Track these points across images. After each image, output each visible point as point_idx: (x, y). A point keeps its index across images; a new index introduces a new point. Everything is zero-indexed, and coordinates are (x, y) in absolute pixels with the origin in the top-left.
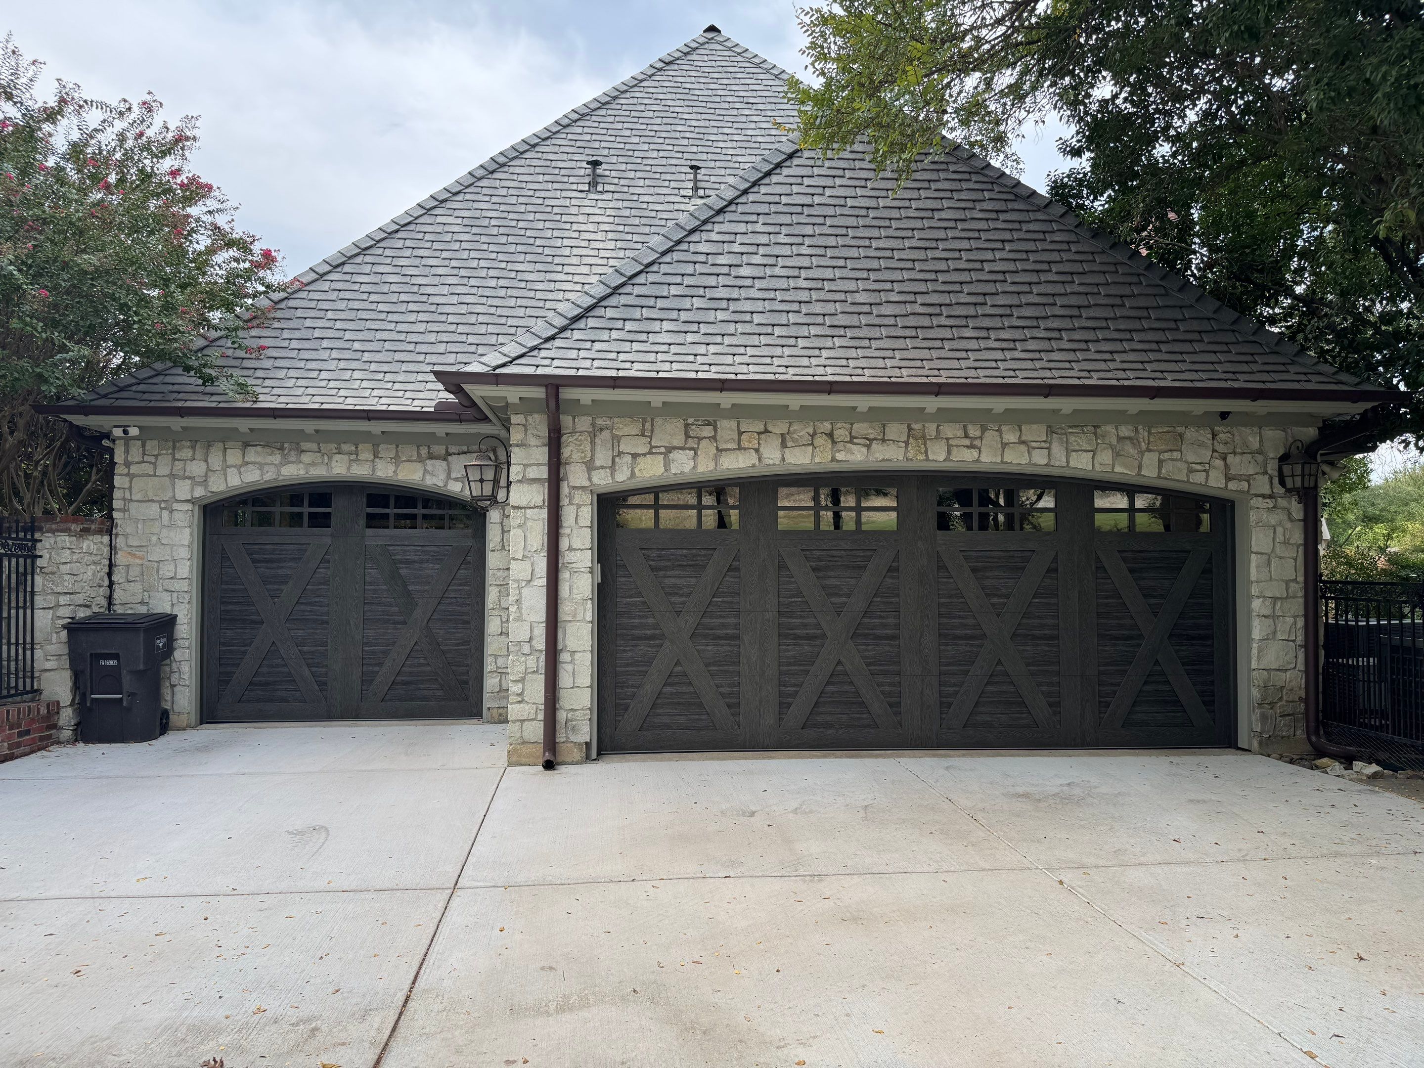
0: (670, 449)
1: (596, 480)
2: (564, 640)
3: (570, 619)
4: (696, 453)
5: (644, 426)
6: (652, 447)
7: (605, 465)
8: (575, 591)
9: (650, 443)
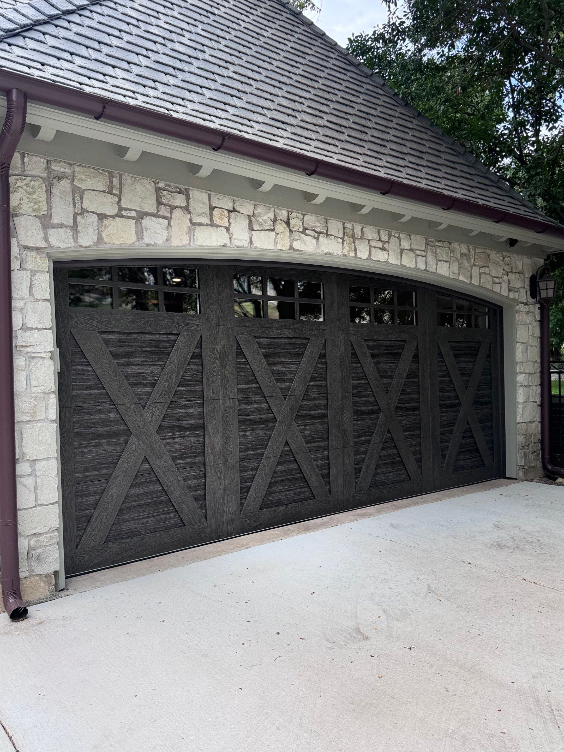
0: (141, 215)
1: (54, 241)
2: (21, 446)
3: (28, 419)
4: (169, 224)
5: (111, 182)
6: (121, 209)
7: (65, 223)
8: (34, 383)
9: (119, 203)
